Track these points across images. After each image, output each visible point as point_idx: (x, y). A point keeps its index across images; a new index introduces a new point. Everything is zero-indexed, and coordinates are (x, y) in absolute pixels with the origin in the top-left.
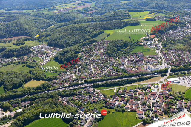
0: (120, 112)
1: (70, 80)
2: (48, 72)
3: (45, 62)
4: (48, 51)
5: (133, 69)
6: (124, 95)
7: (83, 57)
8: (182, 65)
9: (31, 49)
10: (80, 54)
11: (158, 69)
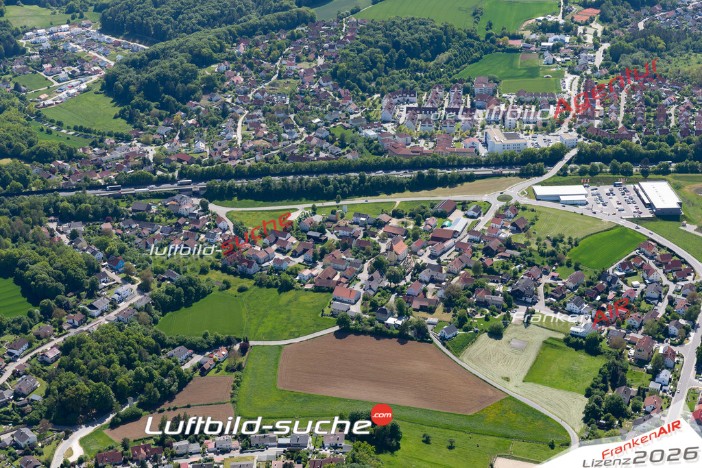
0: (271, 290)
1: (126, 163)
2: (55, 133)
3: (63, 95)
4: (92, 53)
5: (416, 142)
6: (317, 234)
7: (223, 80)
8: (640, 137)
9: (21, 41)
10: (215, 67)
11: (522, 148)
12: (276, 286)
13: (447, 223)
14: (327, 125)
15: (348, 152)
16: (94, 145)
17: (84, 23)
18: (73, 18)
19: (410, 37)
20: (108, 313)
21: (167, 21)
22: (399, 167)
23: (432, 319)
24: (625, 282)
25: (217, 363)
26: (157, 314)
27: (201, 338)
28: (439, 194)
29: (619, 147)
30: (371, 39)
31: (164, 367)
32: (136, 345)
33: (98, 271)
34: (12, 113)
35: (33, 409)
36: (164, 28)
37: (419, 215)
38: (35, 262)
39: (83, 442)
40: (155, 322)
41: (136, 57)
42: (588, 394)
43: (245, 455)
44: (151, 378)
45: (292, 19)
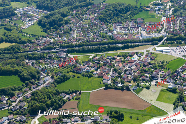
0: (86, 77)
1: (45, 44)
2: (26, 36)
3: (27, 26)
4: (35, 14)
5: (123, 36)
6: (98, 62)
7: (70, 21)
8: (184, 33)
9: (15, 12)
10: (68, 17)
11: (152, 37)
12: (88, 76)
13: (132, 58)
14: (98, 32)
15: (105, 39)
16: (36, 39)
17: (32, 6)
18: (29, 5)
19: (119, 8)
20: (43, 84)
21: (54, 5)
22: (119, 43)
23: (130, 84)
24: (182, 73)
25: (73, 97)
26: (56, 84)
27: (68, 91)
28: (130, 50)
29: (178, 36)
30: (109, 9)
31: (59, 99)
32: (51, 93)
33: (40, 73)
34: (14, 31)
35: (25, 111)
36: (53, 7)
37: (125, 56)
38: (23, 71)
39: (38, 119)
40: (56, 86)
41: (46, 15)
42: (174, 104)
43: (82, 122)
44: (56, 102)
45: (88, 4)
